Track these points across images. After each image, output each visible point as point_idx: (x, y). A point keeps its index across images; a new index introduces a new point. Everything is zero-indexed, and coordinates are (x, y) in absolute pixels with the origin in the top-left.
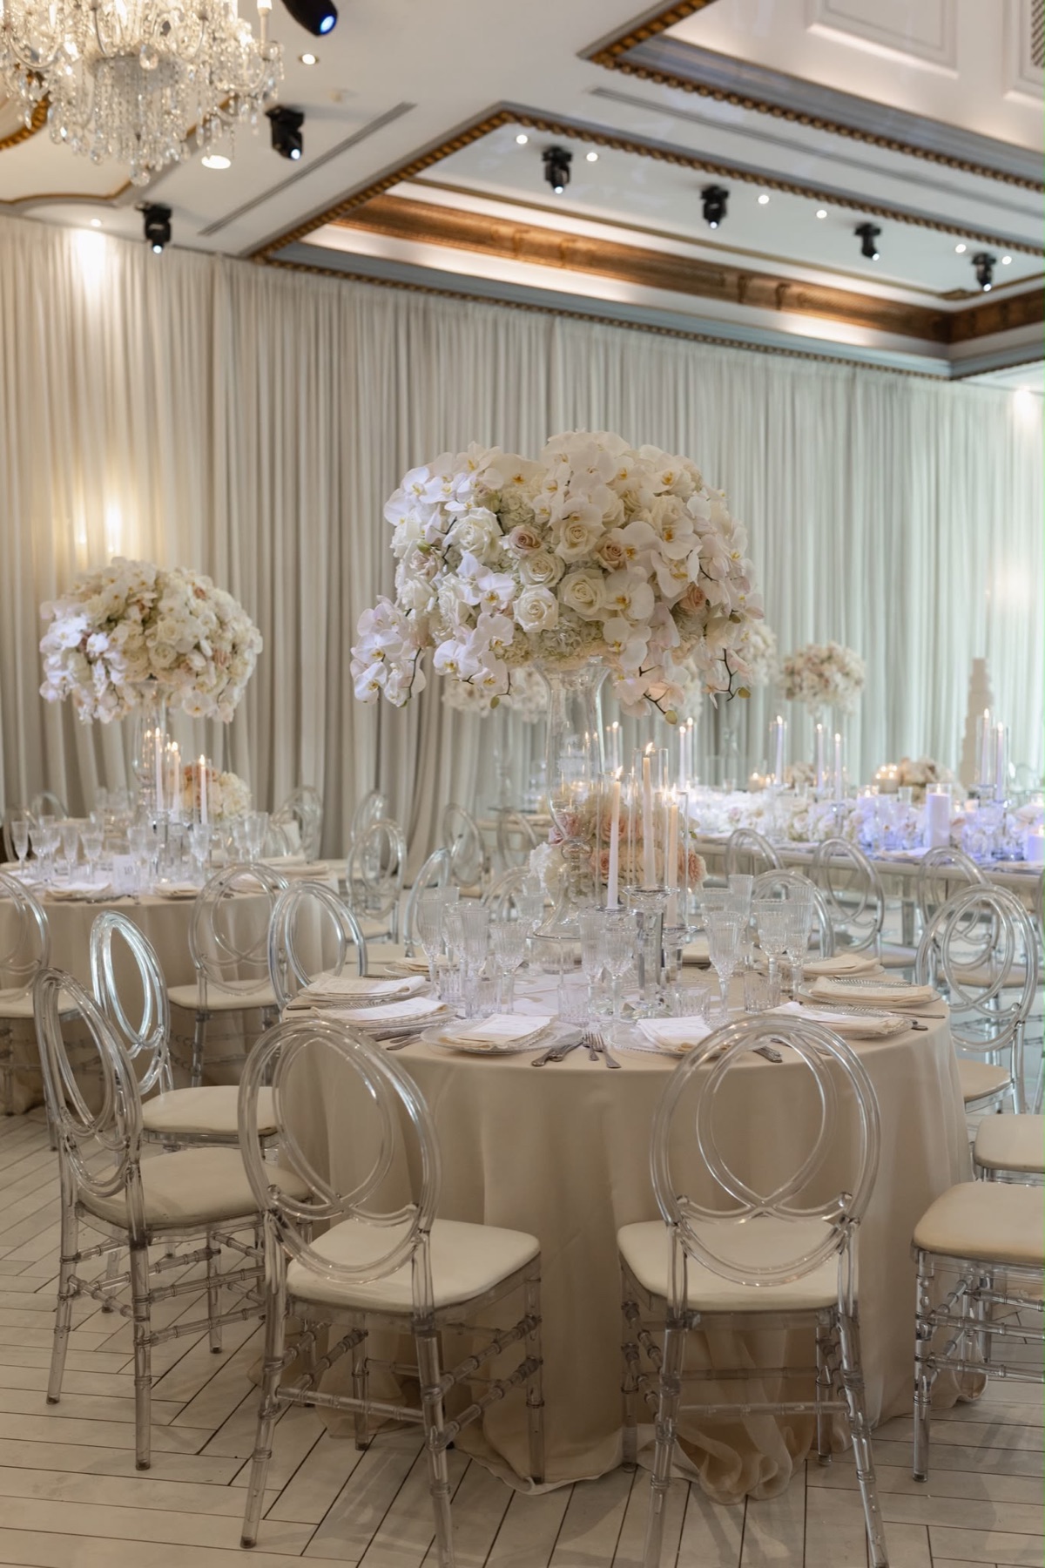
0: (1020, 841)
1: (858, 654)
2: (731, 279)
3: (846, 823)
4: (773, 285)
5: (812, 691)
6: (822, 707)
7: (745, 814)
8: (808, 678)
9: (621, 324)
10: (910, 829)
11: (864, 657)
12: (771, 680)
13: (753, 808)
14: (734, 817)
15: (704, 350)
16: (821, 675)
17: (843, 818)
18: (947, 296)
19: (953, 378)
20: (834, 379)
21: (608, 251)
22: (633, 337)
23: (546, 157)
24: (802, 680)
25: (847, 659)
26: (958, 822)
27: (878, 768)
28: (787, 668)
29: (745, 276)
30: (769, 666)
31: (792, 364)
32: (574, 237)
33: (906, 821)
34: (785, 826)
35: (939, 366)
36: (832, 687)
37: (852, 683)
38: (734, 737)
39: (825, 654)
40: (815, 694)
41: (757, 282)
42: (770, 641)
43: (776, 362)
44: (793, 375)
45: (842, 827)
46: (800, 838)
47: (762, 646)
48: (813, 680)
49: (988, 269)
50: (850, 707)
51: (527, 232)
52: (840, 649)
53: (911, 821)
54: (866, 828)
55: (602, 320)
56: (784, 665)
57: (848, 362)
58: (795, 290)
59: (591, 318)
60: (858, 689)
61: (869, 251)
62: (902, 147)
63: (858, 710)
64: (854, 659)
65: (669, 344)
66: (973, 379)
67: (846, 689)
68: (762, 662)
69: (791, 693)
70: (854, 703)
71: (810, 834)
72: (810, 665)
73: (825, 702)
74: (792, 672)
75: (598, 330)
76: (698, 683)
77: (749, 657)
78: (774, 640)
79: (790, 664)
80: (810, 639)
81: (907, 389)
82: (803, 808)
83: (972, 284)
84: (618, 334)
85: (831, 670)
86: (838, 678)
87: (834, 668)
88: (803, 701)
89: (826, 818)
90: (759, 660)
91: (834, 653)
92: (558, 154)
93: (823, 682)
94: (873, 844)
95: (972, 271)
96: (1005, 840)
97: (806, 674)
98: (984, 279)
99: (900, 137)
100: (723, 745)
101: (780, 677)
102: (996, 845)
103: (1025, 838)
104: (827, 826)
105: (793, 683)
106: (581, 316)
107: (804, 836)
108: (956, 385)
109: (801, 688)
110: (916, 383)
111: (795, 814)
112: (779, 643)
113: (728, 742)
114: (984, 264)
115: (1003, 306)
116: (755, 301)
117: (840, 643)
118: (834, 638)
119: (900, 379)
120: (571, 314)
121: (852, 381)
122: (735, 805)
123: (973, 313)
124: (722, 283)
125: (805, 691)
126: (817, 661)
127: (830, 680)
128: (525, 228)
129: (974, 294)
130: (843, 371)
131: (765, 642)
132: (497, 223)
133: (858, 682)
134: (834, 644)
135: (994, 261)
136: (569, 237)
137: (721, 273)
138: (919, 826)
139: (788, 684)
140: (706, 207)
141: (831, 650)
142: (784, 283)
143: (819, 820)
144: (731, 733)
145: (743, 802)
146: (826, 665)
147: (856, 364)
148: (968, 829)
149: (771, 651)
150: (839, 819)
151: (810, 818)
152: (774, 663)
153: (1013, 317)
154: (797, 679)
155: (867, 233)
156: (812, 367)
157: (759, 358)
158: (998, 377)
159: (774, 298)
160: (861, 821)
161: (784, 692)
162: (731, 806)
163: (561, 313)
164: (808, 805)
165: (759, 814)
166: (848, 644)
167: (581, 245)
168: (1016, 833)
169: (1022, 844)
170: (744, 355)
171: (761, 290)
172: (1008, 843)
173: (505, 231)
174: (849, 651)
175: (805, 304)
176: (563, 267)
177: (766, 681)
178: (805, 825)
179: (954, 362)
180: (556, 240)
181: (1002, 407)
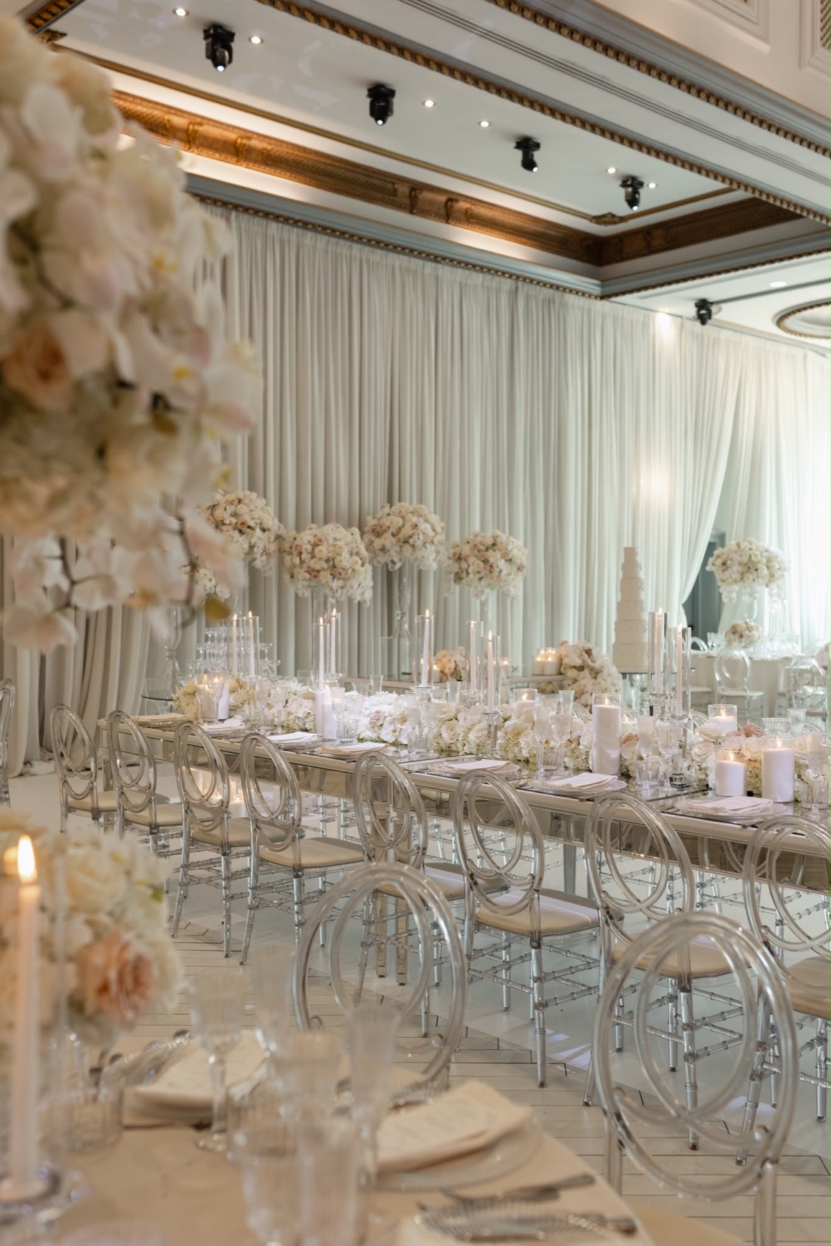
0: (704, 765)
1: (521, 543)
2: (403, 189)
3: (499, 734)
4: (443, 198)
5: (478, 576)
6: (487, 591)
7: (388, 719)
8: (474, 564)
9: (296, 223)
10: (573, 746)
11: (525, 546)
12: (440, 563)
13: (397, 713)
14: (377, 722)
15: (377, 255)
16: (486, 561)
17: (497, 728)
18: (599, 219)
19: (603, 297)
20: (498, 291)
21: (283, 150)
22: (309, 237)
23: (207, 35)
24: (469, 566)
25: (510, 548)
26: (629, 739)
27: (538, 651)
28: (454, 554)
29: (416, 187)
30: (438, 553)
31: (460, 273)
32: (249, 134)
33: (569, 737)
34: (431, 736)
35: (590, 285)
36: (496, 573)
37: (515, 569)
38: (406, 619)
39: (489, 542)
40: (481, 579)
41: (426, 195)
42: (438, 529)
43: (445, 271)
44: (461, 284)
45: (496, 739)
46: (448, 752)
47: (431, 533)
48: (478, 565)
49: (636, 192)
50: (513, 592)
51: (201, 124)
52: (503, 537)
53: (574, 736)
54: (522, 741)
55: (277, 218)
56: (452, 551)
57: (511, 276)
58: (463, 205)
59: (267, 215)
60: (520, 574)
61: (529, 164)
62: (560, 27)
63: (521, 594)
64: (517, 546)
65: (343, 246)
66: (620, 299)
67: (510, 574)
68: (431, 548)
69: (458, 578)
70: (516, 587)
71: (459, 745)
72: (476, 552)
73: (489, 585)
74: (459, 558)
75: (274, 228)
76: (369, 568)
77: (419, 543)
78: (443, 528)
79: (458, 550)
80: (477, 527)
81: (564, 305)
82: (452, 714)
83: (622, 209)
84: (294, 234)
85: (494, 557)
86: (502, 564)
87: (498, 554)
88: (470, 585)
89: (477, 727)
90: (428, 546)
91: (499, 540)
92: (220, 31)
93: (488, 568)
94: (531, 760)
95: (621, 193)
96: (686, 764)
97: (472, 560)
98: (632, 201)
99: (557, 14)
100: (396, 624)
101: (447, 563)
102: (675, 768)
103: (711, 763)
104: (478, 738)
105: (460, 568)
106: (256, 212)
107: (454, 748)
108: (605, 304)
109: (468, 574)
110: (571, 299)
111: (443, 721)
112: (447, 530)
113: (401, 622)
114: (632, 186)
115: (647, 231)
116: (425, 213)
117: (504, 532)
118: (498, 528)
119: (558, 294)
120: (246, 210)
121: (514, 293)
122: (378, 708)
123: (620, 238)
124: (394, 193)
125: (471, 576)
126: (482, 547)
127: (495, 566)
128: (199, 120)
129: (623, 219)
130: (507, 284)
131: (434, 530)
132: (168, 113)
133: (520, 569)
134: (499, 533)
135: (641, 184)
136: (243, 133)
137: (394, 183)
138: (584, 742)
139: (456, 569)
140: (372, 105)
141: (495, 537)
142: (452, 198)
143: (470, 729)
144: (403, 615)
145: (386, 703)
146: (491, 552)
147: (518, 277)
148: (639, 748)
149: (440, 538)
150: (492, 729)
151: (460, 727)
152: (442, 549)
153: (656, 243)
154: (464, 565)
155: (527, 146)
156: (478, 278)
157: (429, 266)
158: (642, 298)
159: (443, 212)
160: (518, 733)
161: (452, 576)
162: (374, 709)
163: (236, 207)
164: (458, 711)
165: (403, 720)
166: (511, 534)
167: (255, 143)
168: (699, 756)
169: (706, 769)
170: (416, 263)
171: (431, 202)
172: (689, 768)
173: (178, 121)
174: (512, 539)
175: (472, 219)
176: (237, 163)
177: (435, 566)
178: (454, 734)
179: (604, 281)
180: (232, 136)
181: (646, 325)
